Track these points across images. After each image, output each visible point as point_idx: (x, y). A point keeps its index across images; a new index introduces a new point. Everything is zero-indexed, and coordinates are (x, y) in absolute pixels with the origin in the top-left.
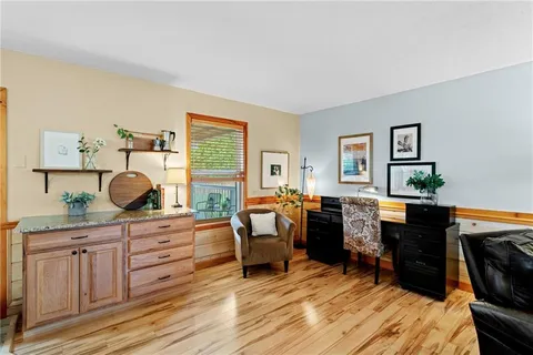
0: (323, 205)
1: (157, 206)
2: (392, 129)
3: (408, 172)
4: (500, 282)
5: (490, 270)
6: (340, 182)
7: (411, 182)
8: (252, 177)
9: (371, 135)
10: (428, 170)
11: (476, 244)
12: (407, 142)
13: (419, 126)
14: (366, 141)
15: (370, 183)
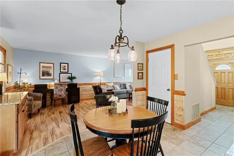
0: (35, 88)
2: (61, 63)
6: (40, 79)
7: (69, 78)
10: (70, 75)
13: (68, 64)
14: (52, 65)
15: (53, 79)
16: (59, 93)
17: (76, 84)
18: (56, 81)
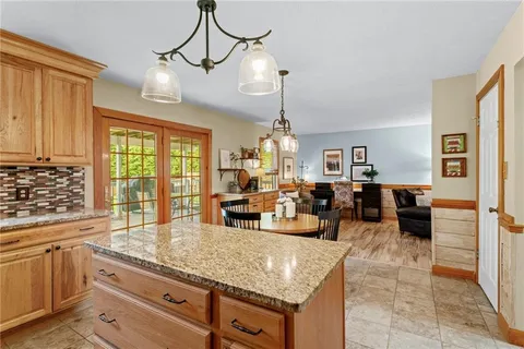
0: (317, 188)
1: (256, 188)
2: (353, 148)
3: (363, 168)
4: (404, 202)
5: (401, 198)
6: (324, 175)
7: (364, 173)
8: (281, 173)
9: (342, 150)
10: (370, 168)
11: (397, 193)
12: (360, 154)
13: (365, 147)
14: (339, 152)
15: (341, 175)
16: (342, 199)
17: (379, 185)
18: (344, 179)
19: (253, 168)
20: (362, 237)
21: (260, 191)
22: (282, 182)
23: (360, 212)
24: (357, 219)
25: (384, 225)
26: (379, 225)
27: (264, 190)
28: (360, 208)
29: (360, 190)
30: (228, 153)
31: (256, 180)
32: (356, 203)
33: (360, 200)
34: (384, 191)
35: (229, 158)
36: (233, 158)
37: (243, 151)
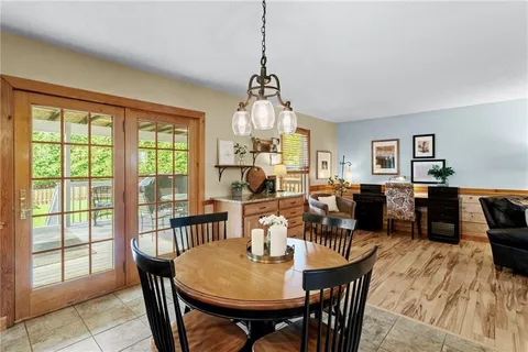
0: (362, 190)
2: (414, 137)
3: (430, 165)
4: (502, 218)
5: (497, 213)
6: (373, 174)
7: (431, 172)
9: (398, 140)
10: (440, 164)
12: (425, 146)
13: (433, 135)
14: (395, 143)
15: (397, 174)
17: (456, 189)
18: (401, 180)
19: (270, 164)
20: (427, 272)
21: (278, 195)
22: (315, 183)
23: (425, 227)
24: (421, 236)
25: (465, 250)
26: (456, 249)
27: (285, 194)
28: (425, 221)
29: (425, 195)
30: (232, 144)
31: (273, 180)
32: (419, 214)
33: (424, 210)
34: (463, 198)
35: (232, 151)
36: (238, 151)
37: (255, 142)
